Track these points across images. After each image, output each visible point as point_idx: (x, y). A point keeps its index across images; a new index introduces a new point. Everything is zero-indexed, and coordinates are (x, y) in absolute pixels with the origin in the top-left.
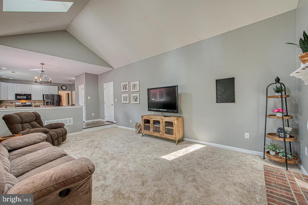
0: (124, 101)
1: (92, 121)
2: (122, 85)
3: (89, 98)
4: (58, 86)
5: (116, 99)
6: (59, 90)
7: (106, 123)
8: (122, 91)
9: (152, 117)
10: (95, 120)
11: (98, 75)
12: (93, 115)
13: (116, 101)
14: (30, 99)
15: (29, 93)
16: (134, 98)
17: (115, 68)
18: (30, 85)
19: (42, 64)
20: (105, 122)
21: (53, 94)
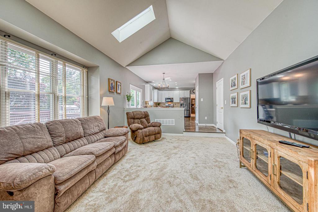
0: (232, 104)
1: (204, 125)
2: (230, 80)
3: (202, 100)
4: (189, 91)
5: (225, 101)
6: (190, 93)
7: (218, 131)
8: (231, 89)
9: (254, 136)
10: (208, 125)
11: (213, 73)
12: (206, 118)
13: (226, 104)
14: (173, 102)
15: (172, 97)
16: (244, 98)
17: (225, 60)
18: (172, 91)
19: (164, 73)
20: (217, 129)
21: (186, 97)
